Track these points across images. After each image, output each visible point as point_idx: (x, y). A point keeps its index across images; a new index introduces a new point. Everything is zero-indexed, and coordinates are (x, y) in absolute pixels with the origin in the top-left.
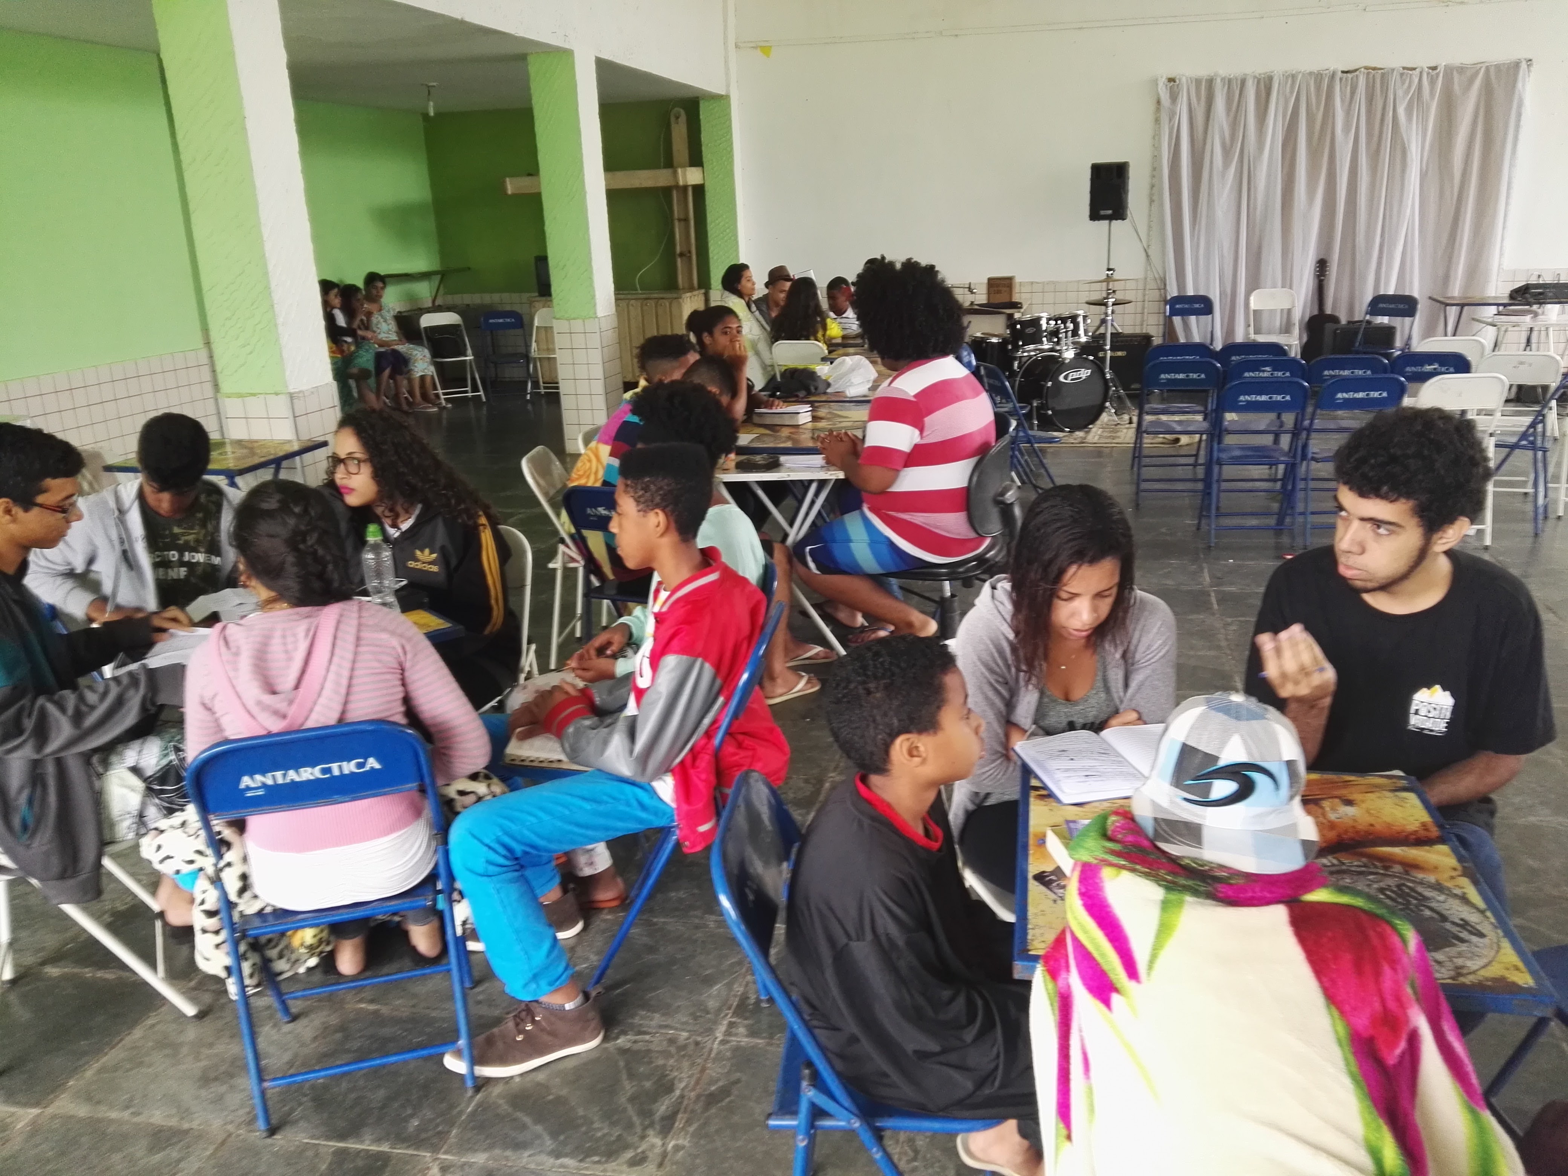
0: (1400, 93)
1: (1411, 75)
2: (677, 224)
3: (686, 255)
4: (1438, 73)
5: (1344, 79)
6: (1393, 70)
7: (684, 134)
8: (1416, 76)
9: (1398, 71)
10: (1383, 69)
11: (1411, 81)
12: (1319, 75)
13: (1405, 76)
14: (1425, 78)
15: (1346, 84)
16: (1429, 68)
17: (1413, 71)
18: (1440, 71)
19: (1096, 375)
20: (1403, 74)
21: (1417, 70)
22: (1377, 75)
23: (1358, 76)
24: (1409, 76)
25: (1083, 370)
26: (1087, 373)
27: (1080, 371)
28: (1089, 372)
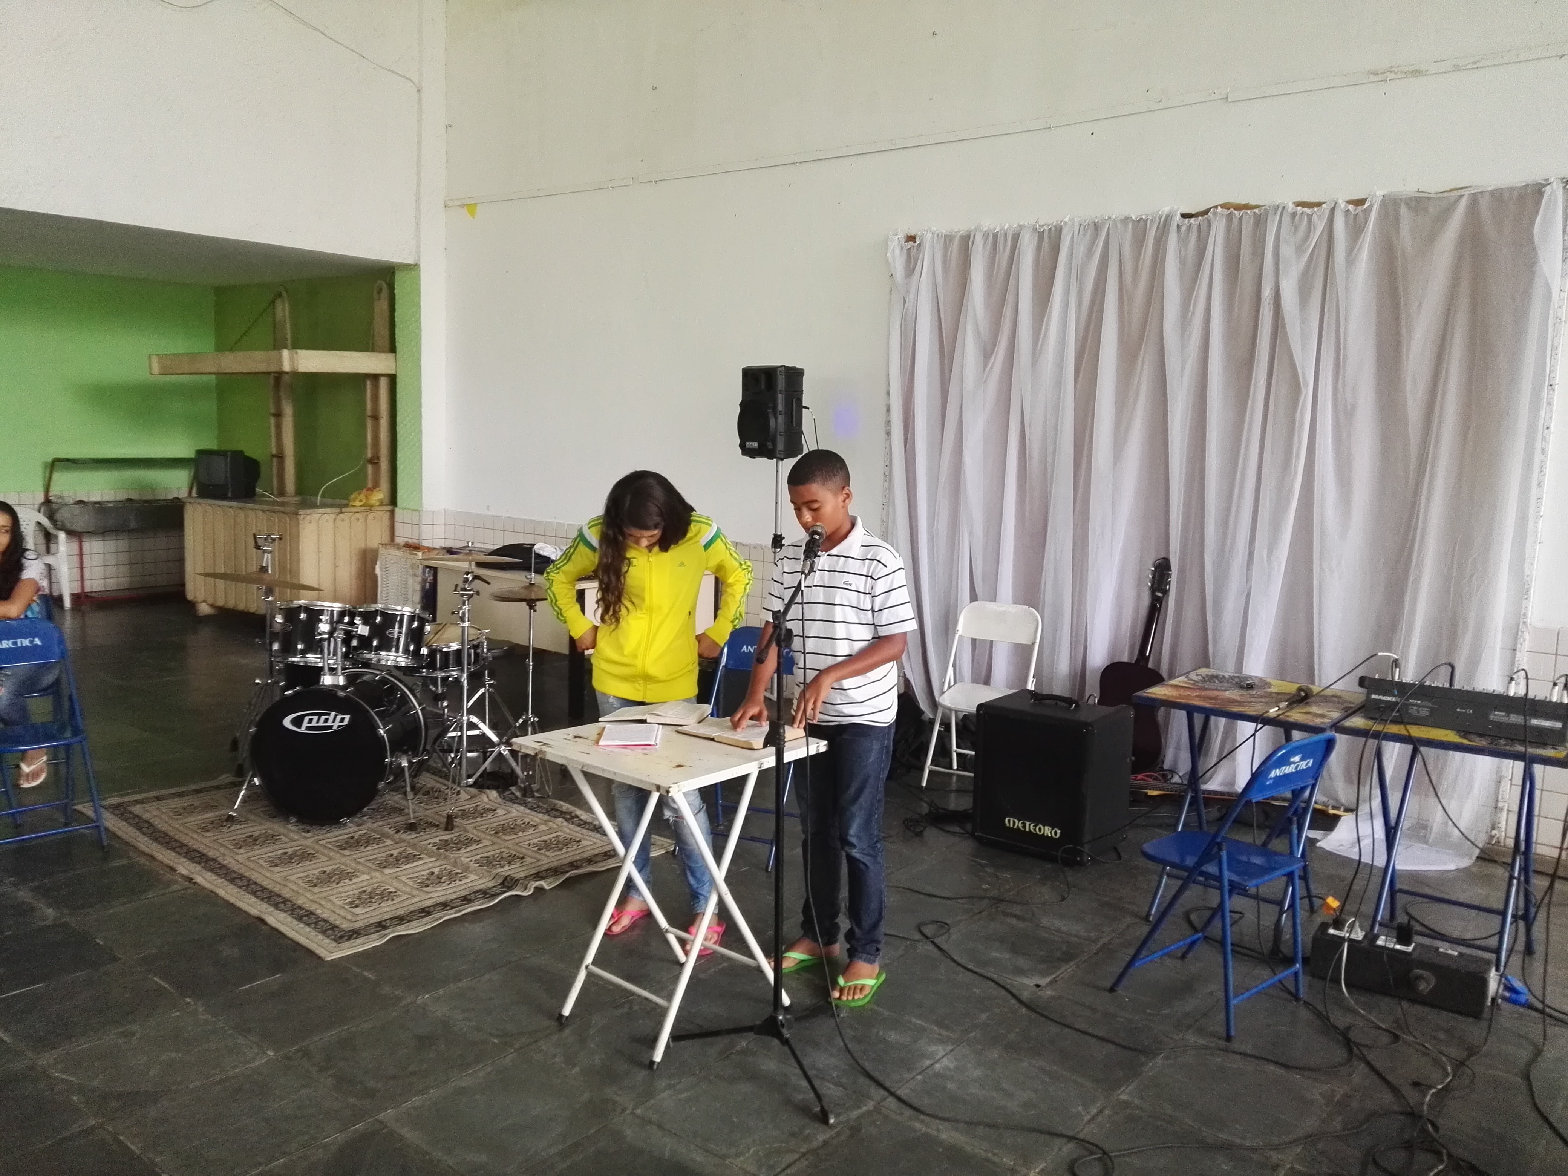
0: (1287, 251)
1: (1312, 216)
2: (369, 423)
3: (374, 461)
4: (1367, 211)
5: (1184, 228)
6: (1276, 207)
7: (386, 313)
8: (1321, 217)
9: (1284, 208)
10: (1258, 207)
11: (1310, 226)
12: (1141, 222)
13: (1297, 218)
14: (1340, 221)
15: (1187, 236)
16: (1348, 202)
17: (1315, 209)
18: (1371, 206)
19: (363, 726)
20: (1294, 214)
21: (1324, 206)
22: (1245, 219)
23: (1209, 221)
24: (1305, 218)
25: (333, 713)
26: (342, 720)
27: (329, 714)
28: (347, 718)
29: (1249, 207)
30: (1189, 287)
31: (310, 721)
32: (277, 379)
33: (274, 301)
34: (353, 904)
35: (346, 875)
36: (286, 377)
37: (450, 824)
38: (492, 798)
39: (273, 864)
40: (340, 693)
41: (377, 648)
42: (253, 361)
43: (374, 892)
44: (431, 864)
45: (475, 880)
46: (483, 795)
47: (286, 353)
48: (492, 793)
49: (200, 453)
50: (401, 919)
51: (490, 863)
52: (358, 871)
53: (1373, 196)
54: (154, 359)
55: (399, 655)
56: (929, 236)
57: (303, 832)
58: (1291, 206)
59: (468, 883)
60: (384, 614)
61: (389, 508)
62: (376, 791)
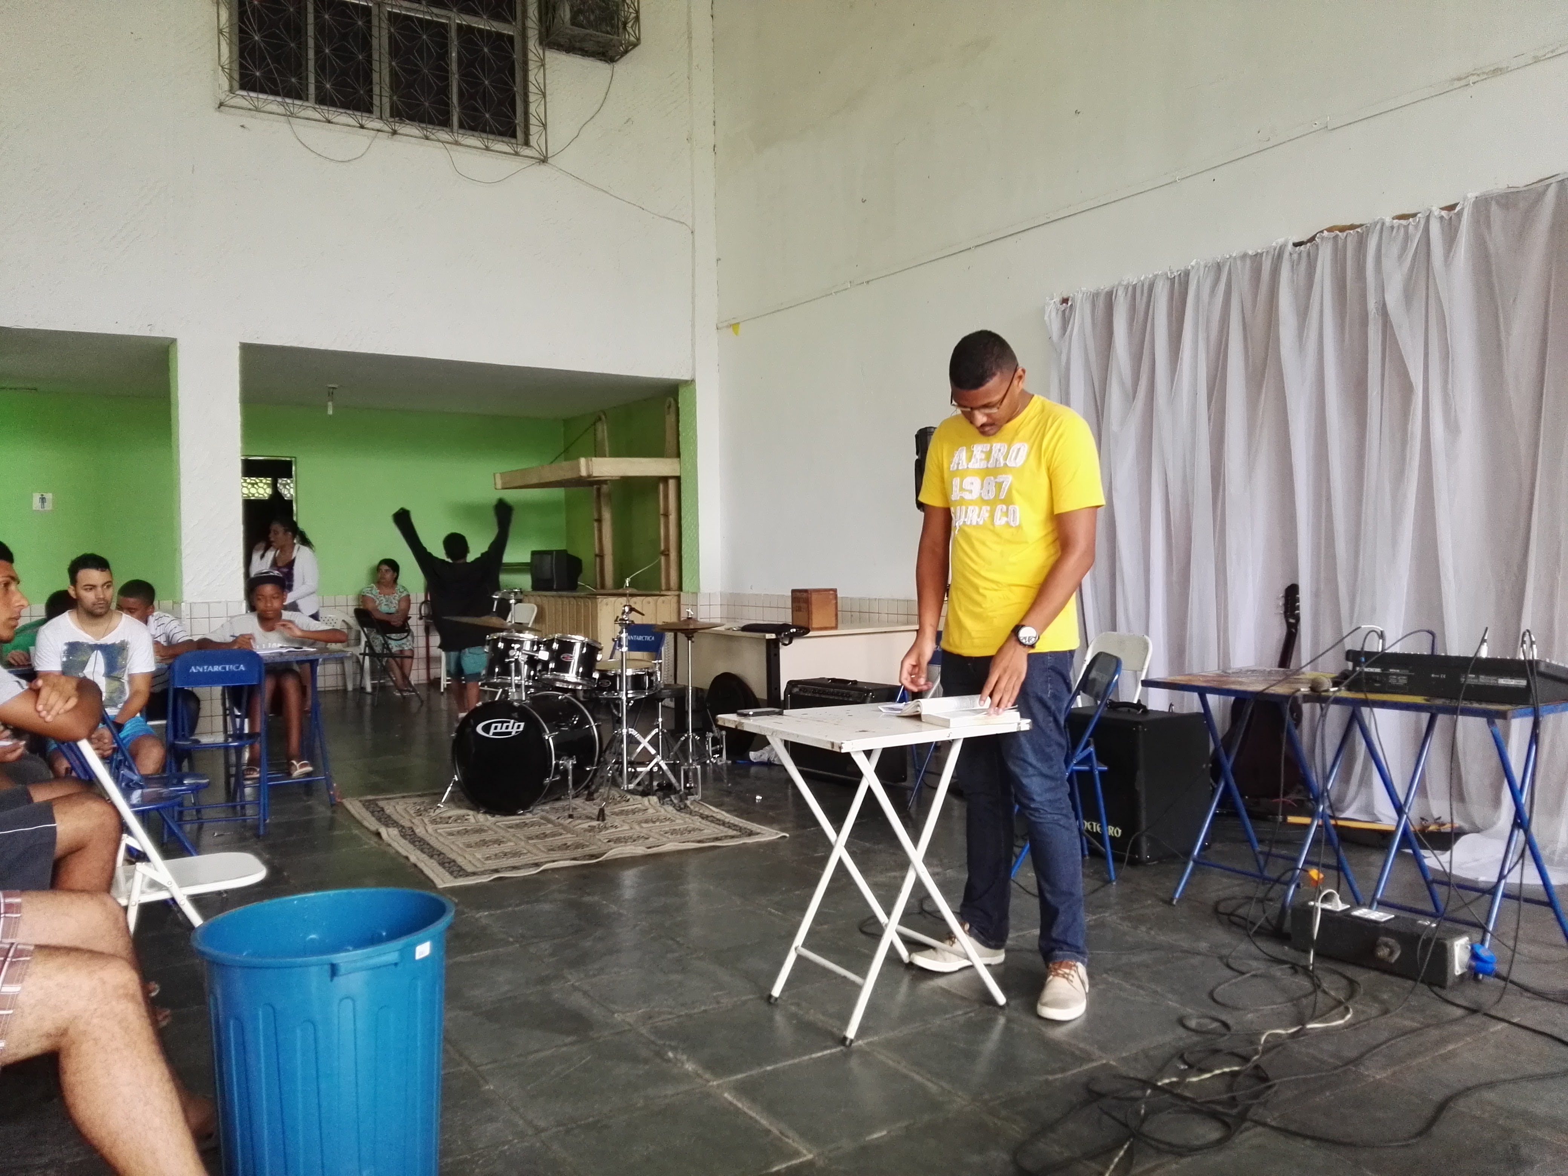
0: (1389, 263)
1: (1406, 227)
2: (662, 520)
3: (667, 552)
4: (1459, 215)
5: (1295, 256)
6: (1376, 224)
7: (674, 424)
8: (1416, 227)
9: (1383, 224)
10: (1361, 226)
11: (1407, 238)
12: (1258, 256)
13: (1395, 231)
14: (1435, 228)
15: (1298, 264)
16: (1442, 209)
17: (1411, 219)
18: (1463, 209)
19: (533, 732)
20: (1392, 228)
21: (1419, 215)
22: (1349, 239)
23: (1317, 246)
24: (1402, 230)
25: (512, 721)
26: (519, 727)
27: (509, 722)
28: (522, 724)
29: (1352, 227)
30: (1303, 313)
31: (496, 728)
32: (599, 490)
33: (594, 424)
34: (488, 858)
35: (499, 842)
36: (605, 488)
37: (601, 816)
38: (652, 802)
39: (451, 834)
40: (516, 704)
41: (552, 670)
42: (562, 471)
43: (510, 853)
44: (569, 839)
45: (593, 849)
46: (646, 800)
47: (583, 461)
48: (654, 799)
49: (534, 553)
50: (515, 868)
51: (618, 840)
52: (510, 841)
53: (1465, 199)
54: (498, 476)
55: (571, 676)
56: (1080, 295)
57: (489, 817)
58: (1388, 220)
59: (587, 851)
60: (560, 642)
61: (677, 593)
62: (543, 786)
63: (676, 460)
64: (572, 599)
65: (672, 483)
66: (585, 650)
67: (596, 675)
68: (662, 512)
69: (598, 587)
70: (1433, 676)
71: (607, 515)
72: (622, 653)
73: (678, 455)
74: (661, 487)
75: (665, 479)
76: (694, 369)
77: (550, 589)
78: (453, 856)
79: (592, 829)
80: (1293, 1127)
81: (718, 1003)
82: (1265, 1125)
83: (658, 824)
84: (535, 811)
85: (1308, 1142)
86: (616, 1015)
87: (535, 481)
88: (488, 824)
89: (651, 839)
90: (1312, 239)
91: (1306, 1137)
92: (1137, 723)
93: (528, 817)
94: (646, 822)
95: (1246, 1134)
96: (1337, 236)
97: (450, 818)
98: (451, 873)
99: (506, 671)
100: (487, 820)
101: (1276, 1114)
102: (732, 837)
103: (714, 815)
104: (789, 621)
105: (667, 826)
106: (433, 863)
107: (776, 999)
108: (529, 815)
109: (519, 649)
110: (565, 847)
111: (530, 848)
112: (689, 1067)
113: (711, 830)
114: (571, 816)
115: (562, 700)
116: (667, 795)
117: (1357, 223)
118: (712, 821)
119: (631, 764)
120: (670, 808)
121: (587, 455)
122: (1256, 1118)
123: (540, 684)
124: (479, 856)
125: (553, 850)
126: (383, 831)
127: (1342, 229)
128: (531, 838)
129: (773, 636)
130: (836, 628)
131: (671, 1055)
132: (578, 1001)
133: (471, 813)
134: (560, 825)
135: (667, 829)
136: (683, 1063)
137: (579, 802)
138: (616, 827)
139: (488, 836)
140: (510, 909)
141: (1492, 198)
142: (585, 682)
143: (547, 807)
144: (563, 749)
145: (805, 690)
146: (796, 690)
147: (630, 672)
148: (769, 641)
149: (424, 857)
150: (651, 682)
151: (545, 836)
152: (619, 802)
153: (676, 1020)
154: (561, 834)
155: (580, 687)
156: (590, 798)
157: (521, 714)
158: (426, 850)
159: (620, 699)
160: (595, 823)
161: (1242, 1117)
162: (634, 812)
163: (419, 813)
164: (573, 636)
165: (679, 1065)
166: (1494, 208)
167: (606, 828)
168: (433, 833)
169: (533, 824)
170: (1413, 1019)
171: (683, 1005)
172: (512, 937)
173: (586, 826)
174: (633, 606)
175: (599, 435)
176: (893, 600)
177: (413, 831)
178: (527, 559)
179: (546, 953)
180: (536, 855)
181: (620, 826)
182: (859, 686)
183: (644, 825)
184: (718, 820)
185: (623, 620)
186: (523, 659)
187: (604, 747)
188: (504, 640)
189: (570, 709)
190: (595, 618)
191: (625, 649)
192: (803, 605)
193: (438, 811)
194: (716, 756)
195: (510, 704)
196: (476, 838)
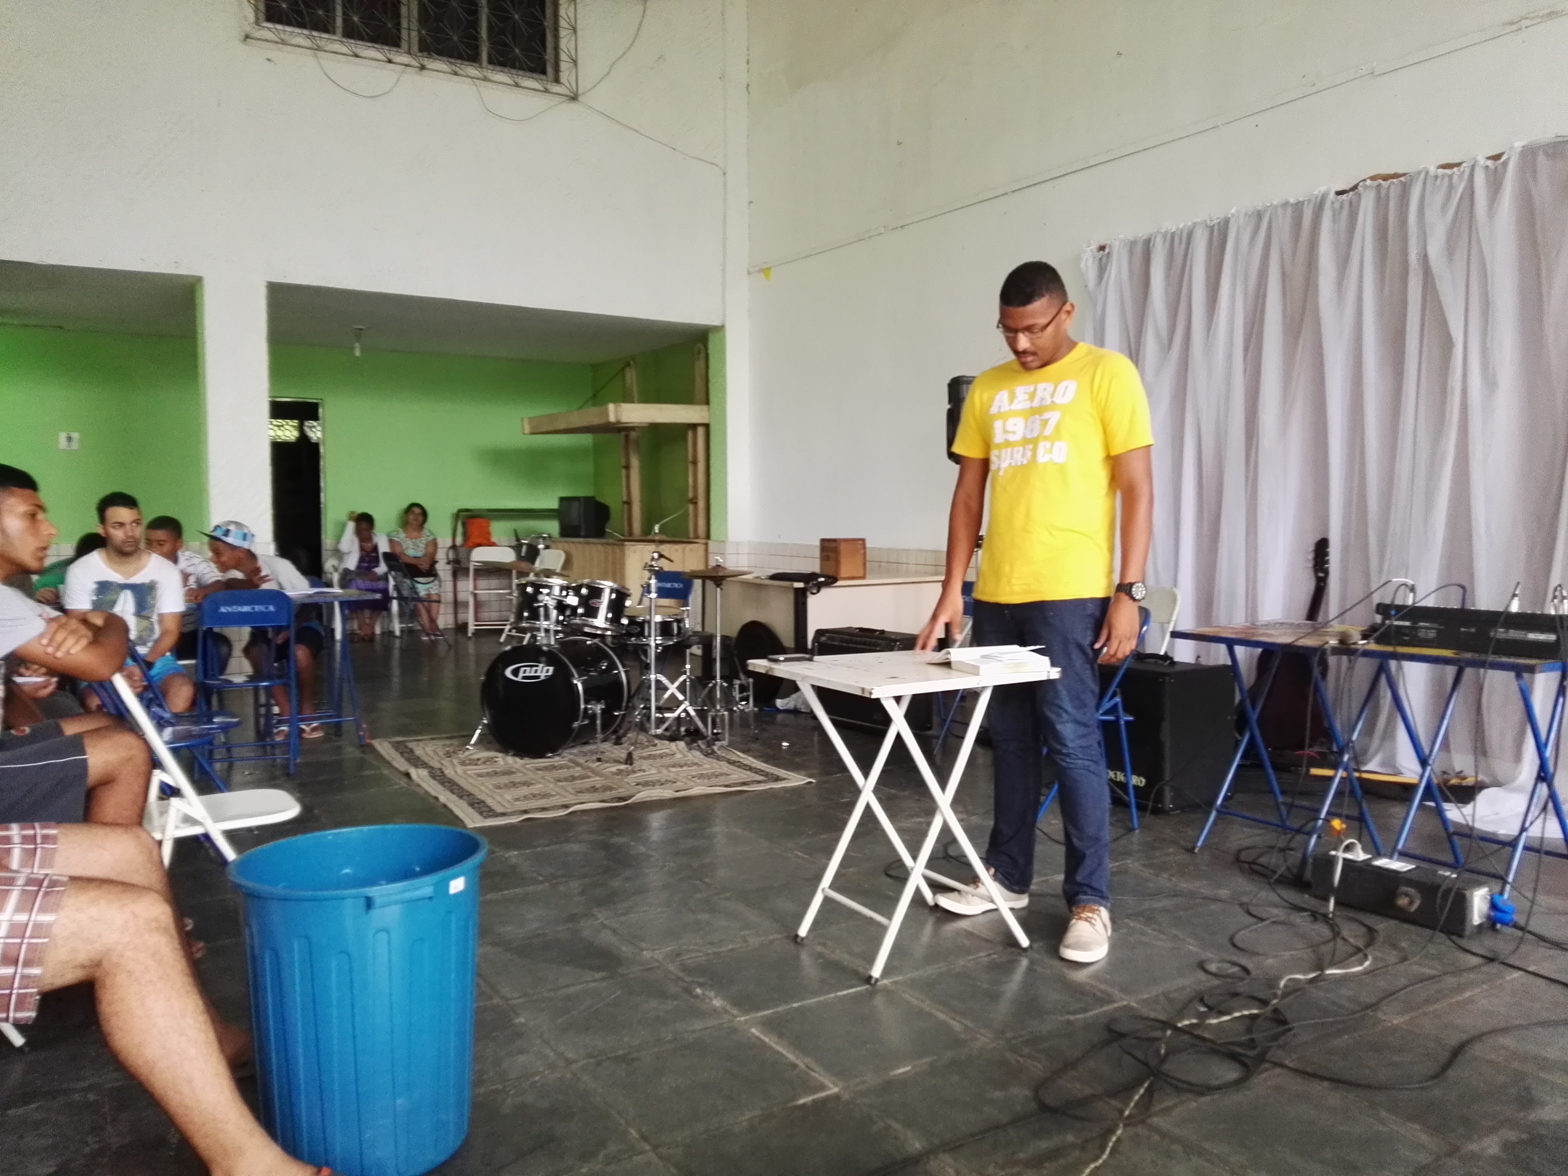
0: (1432, 214)
1: (1451, 177)
2: (691, 468)
3: (694, 502)
4: (1505, 164)
5: (1337, 205)
6: (1419, 173)
7: (703, 372)
8: (1461, 176)
9: (1427, 173)
10: (1404, 175)
11: (1451, 187)
12: (1298, 207)
13: (1439, 180)
14: (1480, 178)
15: (1339, 214)
16: (1489, 158)
17: (1455, 169)
18: (1509, 159)
19: (562, 676)
20: (1436, 177)
21: (1464, 165)
22: (1393, 188)
23: (1359, 195)
24: (1446, 180)
25: (541, 665)
26: (547, 671)
27: (537, 666)
28: (551, 669)
29: (1396, 176)
30: (1343, 262)
31: (525, 672)
32: (627, 437)
33: (623, 369)
34: (517, 800)
35: (527, 784)
36: (633, 435)
37: (629, 759)
38: (680, 748)
39: (480, 775)
40: (545, 648)
41: (582, 615)
42: (590, 416)
43: (539, 795)
44: (598, 781)
45: (622, 792)
46: (673, 745)
47: (611, 406)
48: (681, 744)
49: (562, 499)
50: (543, 809)
51: (646, 784)
52: (540, 783)
53: (1511, 148)
54: (526, 422)
55: (600, 621)
56: (1117, 243)
57: (518, 759)
58: (1432, 169)
59: (615, 794)
60: (588, 587)
61: (704, 541)
62: (572, 730)
63: (705, 407)
64: (599, 546)
65: (701, 431)
66: (614, 596)
67: (625, 621)
68: (690, 458)
69: (626, 534)
70: (1463, 629)
71: (635, 462)
72: (651, 599)
73: (707, 402)
74: (690, 434)
75: (694, 427)
76: (724, 315)
77: (577, 535)
78: (482, 797)
79: (620, 772)
80: (1309, 1069)
81: (746, 941)
82: (1282, 1066)
83: (685, 768)
84: (564, 754)
85: (1326, 1084)
86: (645, 953)
87: (562, 426)
88: (517, 766)
89: (679, 783)
90: (1355, 188)
91: (1322, 1078)
92: (1164, 674)
93: (556, 760)
94: (674, 766)
95: (1264, 1075)
96: (1379, 185)
97: (479, 759)
98: (481, 813)
99: (535, 616)
100: (516, 763)
101: (1294, 1056)
102: (759, 782)
103: (741, 760)
104: (817, 569)
105: (694, 770)
106: (463, 804)
107: (803, 939)
108: (557, 758)
109: (548, 594)
110: (594, 789)
111: (559, 790)
112: (717, 1003)
113: (738, 775)
114: (599, 760)
115: (590, 645)
116: (694, 741)
117: (1400, 171)
118: (739, 767)
119: (659, 709)
120: (698, 753)
121: (615, 401)
122: (1273, 1059)
123: (570, 629)
124: (508, 797)
125: (581, 792)
126: (413, 772)
127: (1386, 178)
128: (559, 781)
129: (801, 585)
130: (863, 577)
131: (699, 991)
132: (606, 938)
133: (500, 755)
134: (588, 768)
135: (694, 773)
136: (710, 999)
137: (607, 746)
138: (644, 771)
139: (517, 778)
140: (539, 849)
141: (1539, 148)
142: (612, 628)
143: (575, 751)
144: (592, 694)
145: (832, 639)
146: (823, 639)
147: (658, 618)
148: (797, 590)
149: (454, 797)
150: (679, 628)
151: (574, 778)
152: (647, 747)
153: (704, 958)
154: (589, 777)
155: (609, 633)
156: (618, 742)
157: (551, 658)
158: (456, 791)
159: (648, 645)
160: (623, 767)
161: (1261, 1058)
162: (661, 756)
163: (448, 755)
164: (602, 582)
165: (707, 1001)
166: (1541, 158)
167: (634, 772)
168: (464, 776)
169: (561, 767)
170: (1432, 967)
171: (711, 943)
172: (541, 875)
173: (614, 769)
174: (663, 553)
175: (628, 381)
176: (921, 551)
177: (442, 772)
178: (554, 505)
179: (576, 891)
180: (565, 797)
181: (649, 770)
182: (886, 635)
183: (672, 769)
184: (745, 765)
185: (652, 566)
186: (551, 603)
187: (633, 692)
188: (533, 584)
189: (598, 654)
190: (622, 565)
191: (653, 595)
192: (831, 554)
193: (467, 753)
194: (743, 703)
195: (539, 648)
196: (505, 780)
